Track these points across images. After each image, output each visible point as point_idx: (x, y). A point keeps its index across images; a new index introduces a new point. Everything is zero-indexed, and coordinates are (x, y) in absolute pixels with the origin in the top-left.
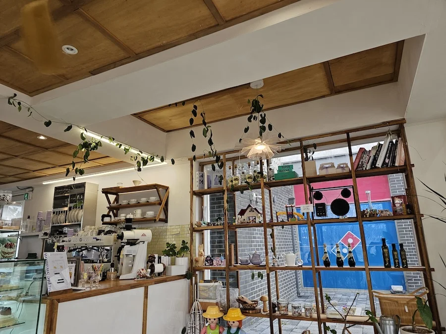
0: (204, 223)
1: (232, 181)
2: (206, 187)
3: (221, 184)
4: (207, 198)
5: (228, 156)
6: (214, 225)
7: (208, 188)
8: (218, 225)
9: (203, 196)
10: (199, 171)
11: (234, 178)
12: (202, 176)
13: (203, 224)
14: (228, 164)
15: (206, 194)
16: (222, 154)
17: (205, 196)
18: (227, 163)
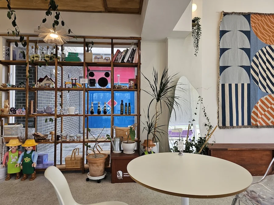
0: (9, 85)
1: (33, 58)
2: (11, 59)
3: (24, 58)
5: (31, 38)
6: (18, 87)
8: (21, 87)
9: (9, 66)
10: (6, 45)
11: (35, 55)
16: (26, 35)
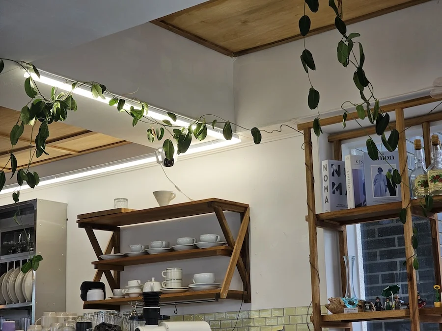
0: (351, 303)
1: (425, 184)
2: (351, 204)
3: (393, 193)
4: (354, 233)
5: (409, 112)
6: (379, 309)
7: (358, 205)
8: (389, 308)
9: (343, 228)
10: (329, 158)
11: (431, 173)
12: (339, 172)
13: (349, 306)
14: (413, 136)
15: (353, 221)
16: (392, 107)
17: (349, 228)
18: (408, 132)
